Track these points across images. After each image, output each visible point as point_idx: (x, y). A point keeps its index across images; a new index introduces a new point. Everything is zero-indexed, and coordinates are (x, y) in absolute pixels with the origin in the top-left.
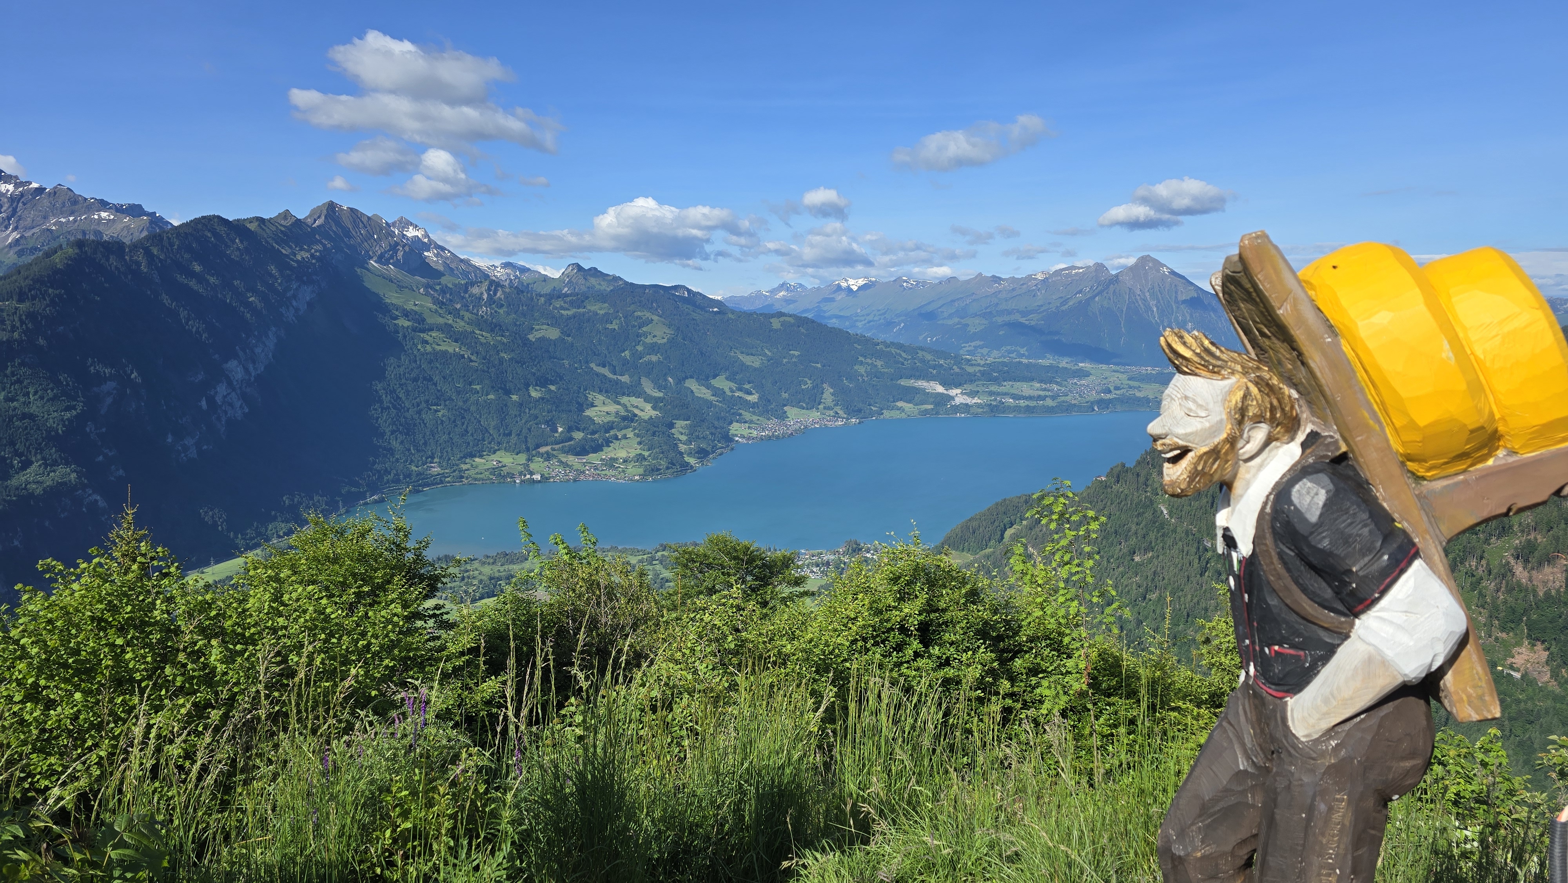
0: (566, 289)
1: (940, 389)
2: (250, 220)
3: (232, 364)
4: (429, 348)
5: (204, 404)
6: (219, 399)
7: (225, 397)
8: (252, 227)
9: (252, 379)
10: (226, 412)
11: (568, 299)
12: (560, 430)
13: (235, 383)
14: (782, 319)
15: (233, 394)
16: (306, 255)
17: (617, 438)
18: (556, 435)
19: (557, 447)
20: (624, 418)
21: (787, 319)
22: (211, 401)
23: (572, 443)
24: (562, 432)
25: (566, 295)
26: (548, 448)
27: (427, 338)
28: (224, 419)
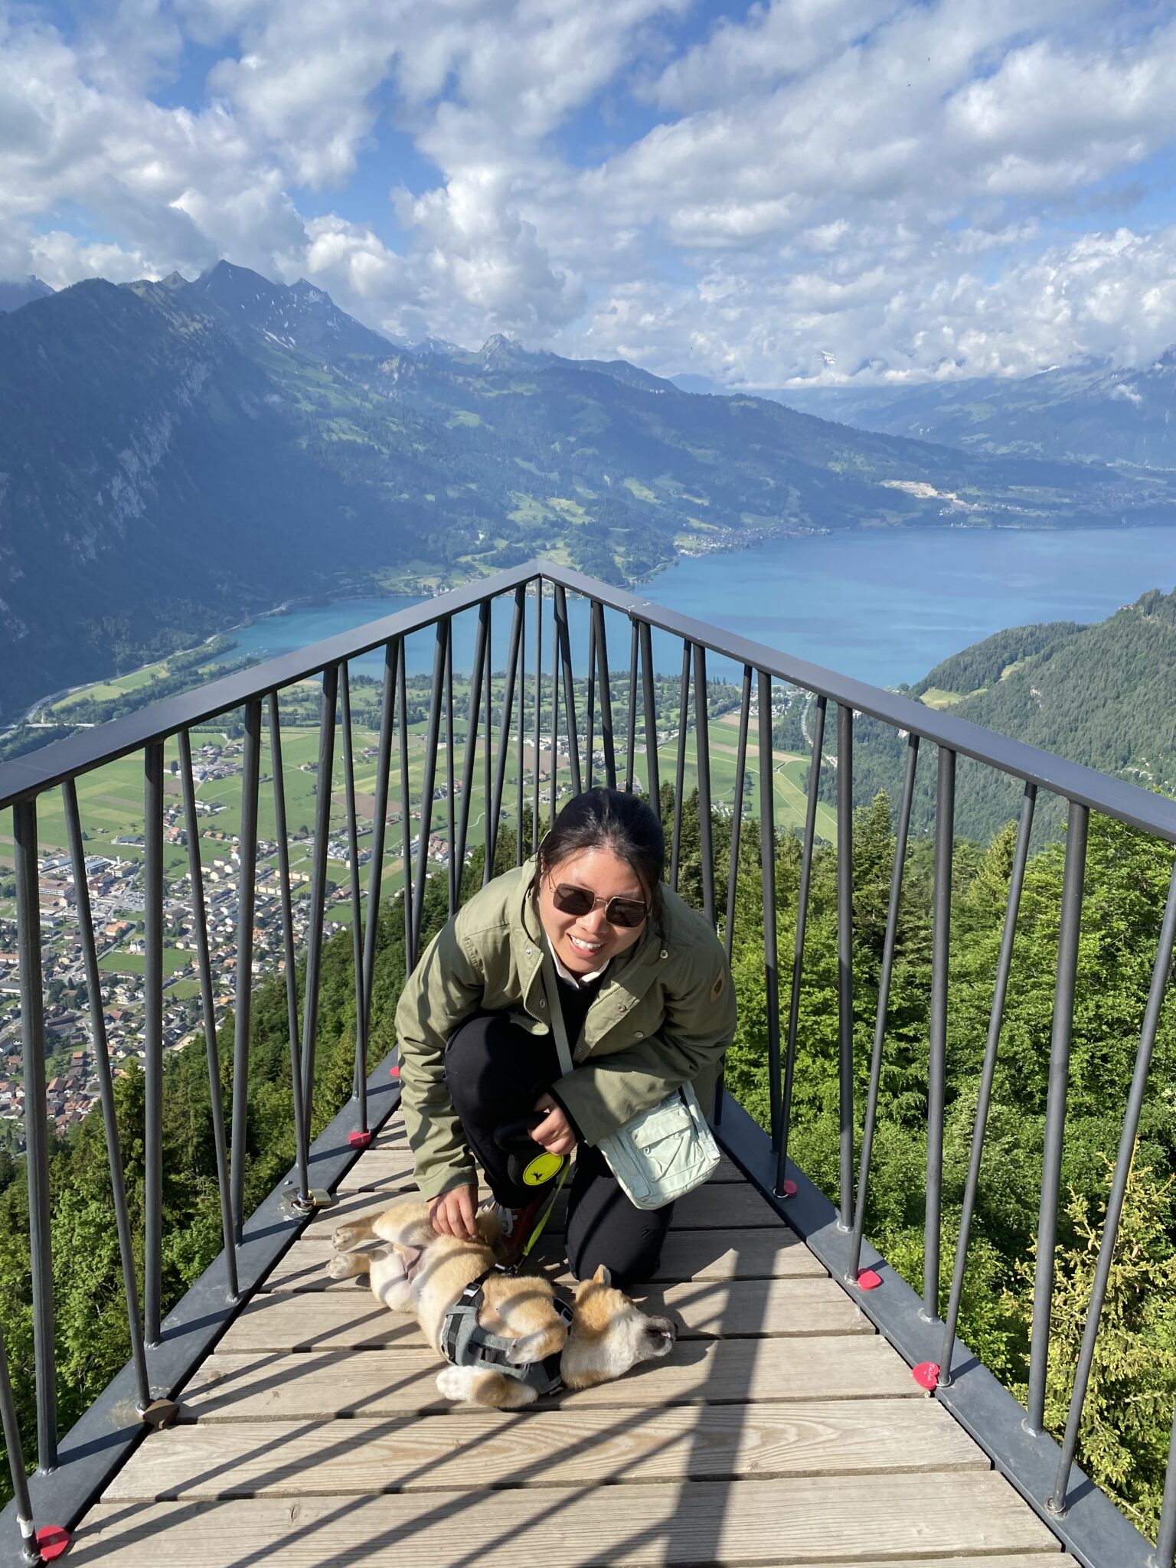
0: (487, 366)
1: (932, 492)
2: (137, 285)
3: (126, 454)
4: (335, 437)
5: (99, 498)
6: (115, 494)
7: (121, 491)
8: (140, 292)
9: (149, 472)
10: (123, 510)
11: (490, 378)
12: (481, 536)
13: (131, 475)
14: (742, 403)
15: (129, 488)
16: (198, 326)
17: (544, 548)
18: (478, 543)
19: (478, 557)
20: (553, 524)
21: (749, 403)
22: (107, 496)
23: (494, 552)
24: (484, 540)
25: (487, 374)
26: (469, 558)
27: (333, 425)
28: (121, 516)
